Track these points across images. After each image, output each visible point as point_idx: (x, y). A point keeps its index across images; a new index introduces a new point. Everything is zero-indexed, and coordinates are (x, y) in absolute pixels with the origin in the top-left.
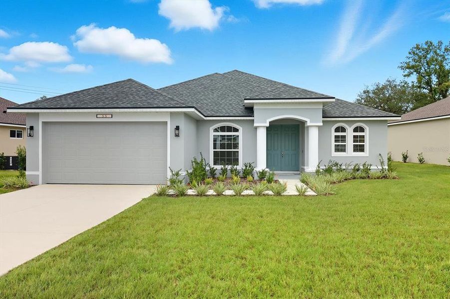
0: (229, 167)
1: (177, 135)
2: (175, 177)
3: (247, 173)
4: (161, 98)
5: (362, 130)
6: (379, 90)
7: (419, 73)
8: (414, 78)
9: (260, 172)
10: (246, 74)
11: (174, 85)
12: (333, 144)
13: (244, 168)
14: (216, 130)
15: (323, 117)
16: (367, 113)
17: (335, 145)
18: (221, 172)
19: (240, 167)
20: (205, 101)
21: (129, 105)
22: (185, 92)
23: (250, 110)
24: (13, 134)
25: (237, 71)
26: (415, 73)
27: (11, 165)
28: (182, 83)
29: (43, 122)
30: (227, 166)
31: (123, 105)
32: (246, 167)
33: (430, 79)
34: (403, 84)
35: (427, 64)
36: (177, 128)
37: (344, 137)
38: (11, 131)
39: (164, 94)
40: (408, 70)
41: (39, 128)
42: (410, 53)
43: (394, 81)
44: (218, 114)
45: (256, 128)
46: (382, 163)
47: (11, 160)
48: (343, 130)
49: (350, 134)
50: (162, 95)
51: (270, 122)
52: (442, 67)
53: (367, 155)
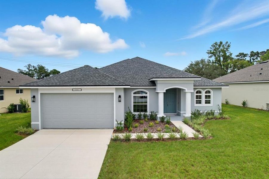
0: (142, 113)
1: (120, 101)
2: (119, 126)
3: (153, 118)
4: (109, 79)
5: (209, 92)
6: (197, 63)
7: (215, 56)
8: (213, 59)
9: (161, 117)
10: (143, 59)
11: (107, 66)
12: (195, 99)
13: (151, 114)
14: (134, 93)
15: (194, 86)
16: (212, 83)
17: (196, 100)
18: (138, 116)
19: (148, 113)
20: (127, 77)
21: (92, 84)
22: (114, 70)
23: (153, 83)
24: (17, 92)
25: (138, 57)
26: (214, 56)
27: (18, 109)
28: (111, 65)
29: (41, 93)
30: (141, 113)
31: (88, 84)
32: (152, 113)
33: (220, 59)
34: (208, 61)
35: (219, 52)
36: (120, 97)
37: (201, 96)
38: (17, 90)
39: (110, 76)
40: (211, 54)
41: (39, 97)
42: (212, 46)
43: (204, 60)
44: (136, 85)
45: (158, 93)
46: (220, 110)
47: (17, 107)
48: (200, 92)
49: (203, 94)
50: (109, 77)
51: (166, 90)
52: (225, 54)
53: (212, 105)
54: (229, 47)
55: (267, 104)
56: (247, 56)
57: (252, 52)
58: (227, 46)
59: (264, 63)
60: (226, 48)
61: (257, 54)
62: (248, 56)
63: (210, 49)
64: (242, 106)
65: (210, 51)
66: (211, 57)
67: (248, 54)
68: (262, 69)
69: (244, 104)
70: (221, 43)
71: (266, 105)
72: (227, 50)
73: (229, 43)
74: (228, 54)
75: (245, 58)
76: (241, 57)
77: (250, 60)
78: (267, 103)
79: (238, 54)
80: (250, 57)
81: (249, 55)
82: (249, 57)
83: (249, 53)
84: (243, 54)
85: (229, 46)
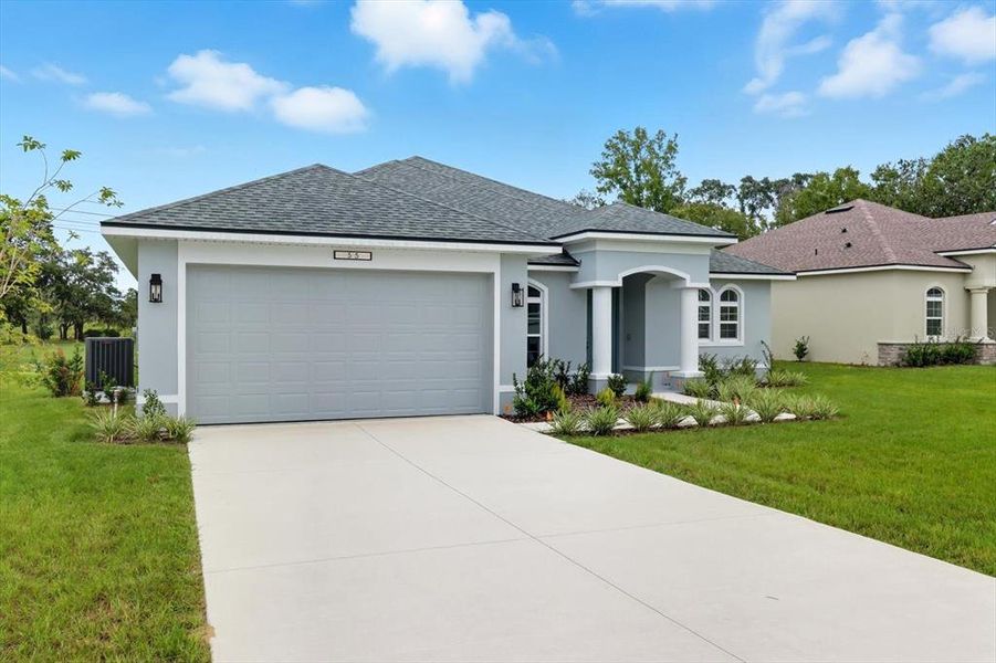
1: (518, 305)
5: (734, 296)
15: (710, 272)
16: (742, 265)
26: (617, 186)
33: (640, 198)
35: (636, 171)
37: (708, 309)
45: (593, 288)
46: (768, 359)
48: (705, 296)
49: (715, 304)
51: (624, 279)
52: (659, 180)
53: (742, 343)
54: (675, 151)
55: (880, 344)
56: (730, 193)
57: (749, 179)
58: (665, 147)
59: (842, 213)
60: (662, 154)
61: (767, 186)
62: (734, 195)
63: (601, 160)
64: (795, 358)
65: (605, 165)
66: (609, 189)
67: (733, 187)
68: (844, 231)
69: (801, 351)
70: (641, 134)
71: (876, 348)
72: (666, 162)
73: (670, 136)
74: (668, 182)
75: (725, 200)
76: (711, 197)
77: (743, 210)
78: (881, 341)
79: (700, 185)
80: (742, 201)
81: (739, 191)
82: (738, 196)
83: (738, 184)
84: (716, 184)
85: (672, 149)
